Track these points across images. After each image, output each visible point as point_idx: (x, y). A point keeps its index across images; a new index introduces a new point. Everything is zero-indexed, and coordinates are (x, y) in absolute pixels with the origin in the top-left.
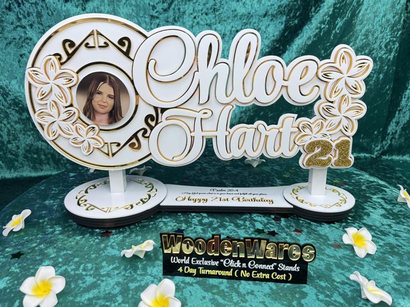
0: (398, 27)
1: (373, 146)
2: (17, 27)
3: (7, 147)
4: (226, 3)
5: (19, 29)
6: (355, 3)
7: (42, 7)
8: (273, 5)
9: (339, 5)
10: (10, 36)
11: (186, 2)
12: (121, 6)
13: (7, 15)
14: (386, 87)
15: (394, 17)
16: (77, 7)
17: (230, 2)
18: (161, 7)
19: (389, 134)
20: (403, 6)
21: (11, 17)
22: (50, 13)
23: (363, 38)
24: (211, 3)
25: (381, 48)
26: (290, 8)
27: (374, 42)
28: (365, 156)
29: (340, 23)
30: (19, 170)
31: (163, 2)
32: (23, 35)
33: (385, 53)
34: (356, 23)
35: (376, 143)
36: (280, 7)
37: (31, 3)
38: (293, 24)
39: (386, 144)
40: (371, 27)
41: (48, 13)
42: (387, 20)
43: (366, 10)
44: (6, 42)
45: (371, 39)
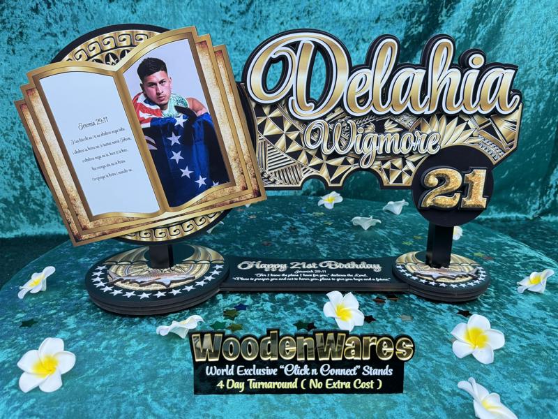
1: (528, 203)
2: (45, 35)
3: (30, 194)
4: (325, 4)
5: (48, 37)
6: (503, 4)
7: (79, 8)
8: (389, 6)
9: (481, 5)
10: (37, 47)
11: (270, 2)
12: (183, 8)
13: (33, 18)
14: (549, 121)
16: (125, 9)
17: (330, 3)
18: (236, 9)
19: (552, 185)
21: (39, 21)
22: (90, 17)
23: (515, 52)
24: (304, 4)
25: (541, 66)
26: (411, 11)
27: (531, 58)
28: (517, 217)
29: (482, 31)
30: (44, 226)
31: (240, 3)
32: (53, 45)
33: (547, 74)
34: (505, 31)
35: (533, 199)
36: (398, 8)
37: (64, 3)
38: (415, 33)
39: (548, 201)
40: (526, 36)
41: (87, 17)
42: (549, 27)
43: (520, 13)
44: (30, 55)
45: (527, 53)
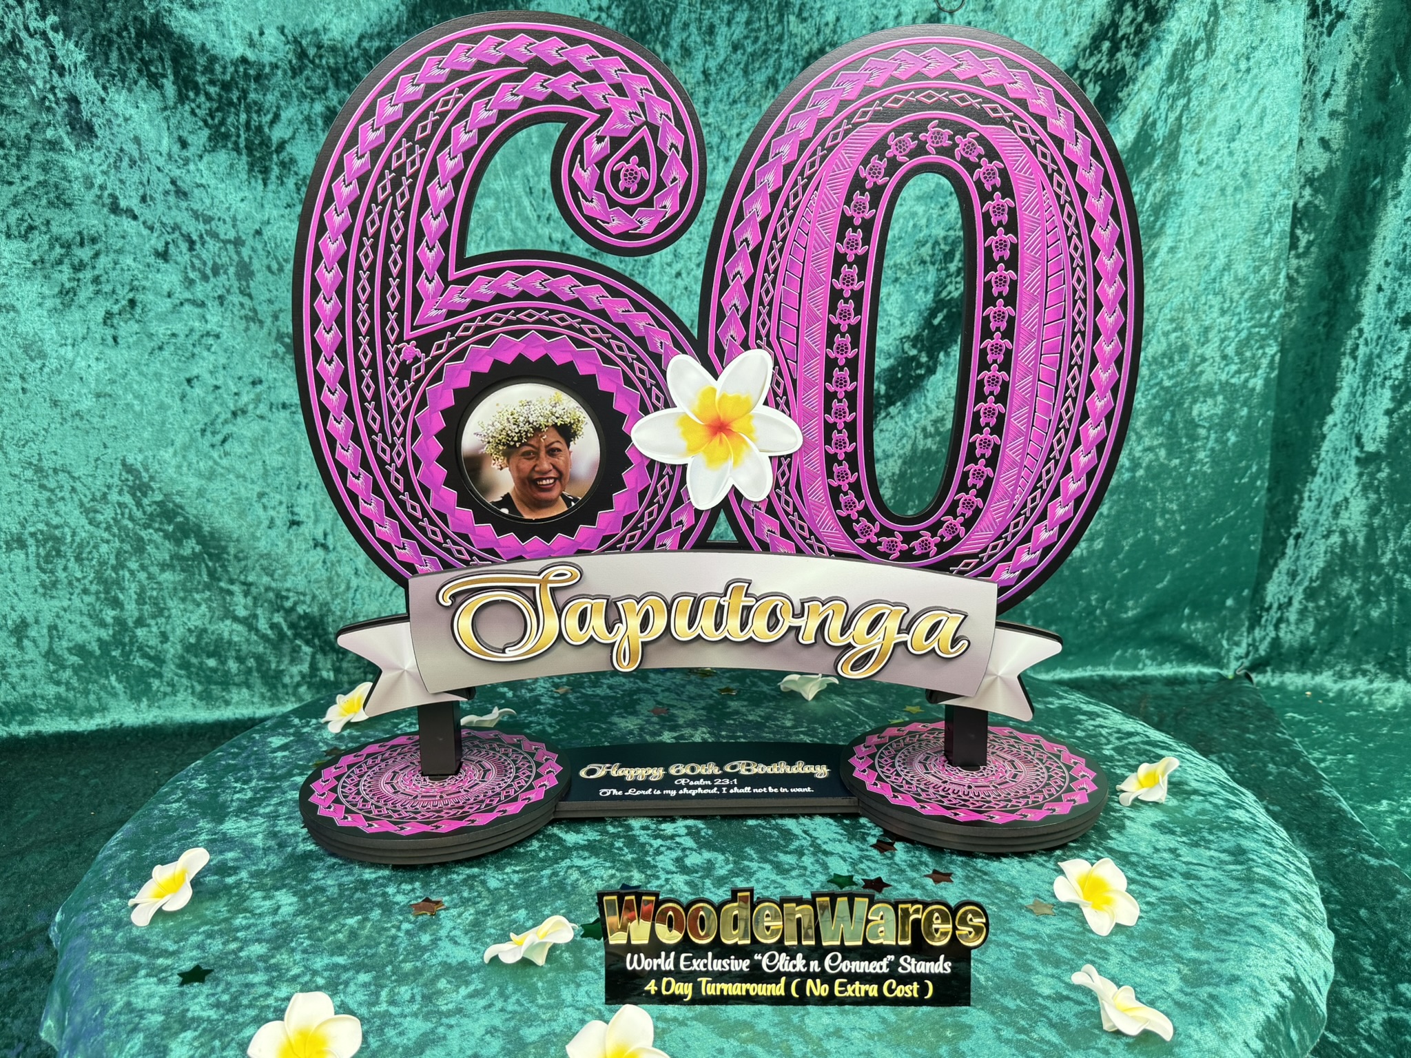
0: (1272, 297)
1: (1224, 642)
2: (181, 304)
5: (187, 308)
7: (254, 250)
10: (161, 330)
13: (159, 271)
14: (1249, 467)
15: (1257, 270)
19: (1271, 606)
20: (1281, 239)
21: (169, 277)
23: (1169, 327)
25: (1224, 357)
27: (1202, 340)
28: (1199, 672)
32: (197, 324)
33: (1239, 372)
35: (1233, 634)
37: (226, 242)
40: (1190, 295)
42: (1236, 279)
43: (1172, 250)
44: (150, 345)
45: (1195, 330)
